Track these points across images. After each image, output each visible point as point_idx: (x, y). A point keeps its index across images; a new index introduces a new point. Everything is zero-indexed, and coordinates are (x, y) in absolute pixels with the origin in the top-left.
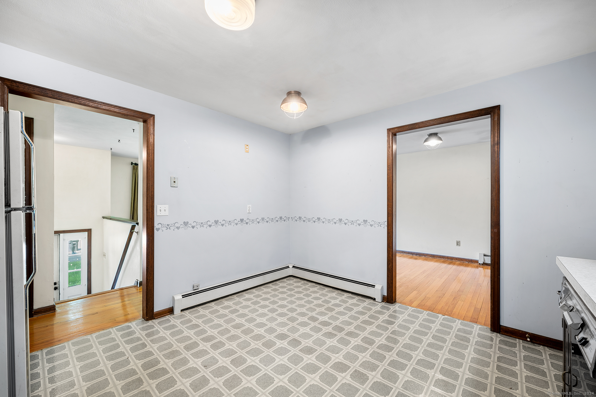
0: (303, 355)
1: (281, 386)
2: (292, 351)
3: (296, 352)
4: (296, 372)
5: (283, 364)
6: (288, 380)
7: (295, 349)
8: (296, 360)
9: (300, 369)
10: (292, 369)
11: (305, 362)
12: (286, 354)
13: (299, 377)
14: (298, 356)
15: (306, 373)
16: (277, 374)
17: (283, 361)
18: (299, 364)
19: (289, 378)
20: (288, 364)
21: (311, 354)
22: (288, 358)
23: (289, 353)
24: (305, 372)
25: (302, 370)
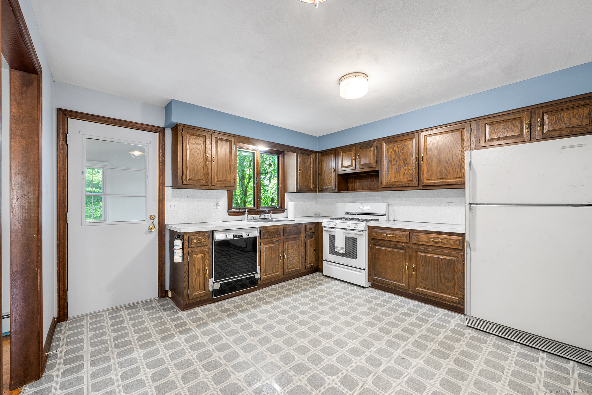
0: (307, 363)
1: (327, 340)
2: (319, 369)
3: (314, 368)
4: (315, 348)
5: (327, 355)
6: (322, 343)
7: (316, 371)
8: (315, 360)
9: (311, 350)
10: (319, 351)
11: (306, 356)
12: (325, 366)
13: (313, 344)
14: (313, 363)
15: (307, 346)
16: (332, 347)
17: (328, 359)
18: (313, 354)
19: (322, 344)
20: (323, 356)
21: (299, 364)
22: (323, 361)
23: (323, 368)
24: (307, 348)
25: (310, 349)
